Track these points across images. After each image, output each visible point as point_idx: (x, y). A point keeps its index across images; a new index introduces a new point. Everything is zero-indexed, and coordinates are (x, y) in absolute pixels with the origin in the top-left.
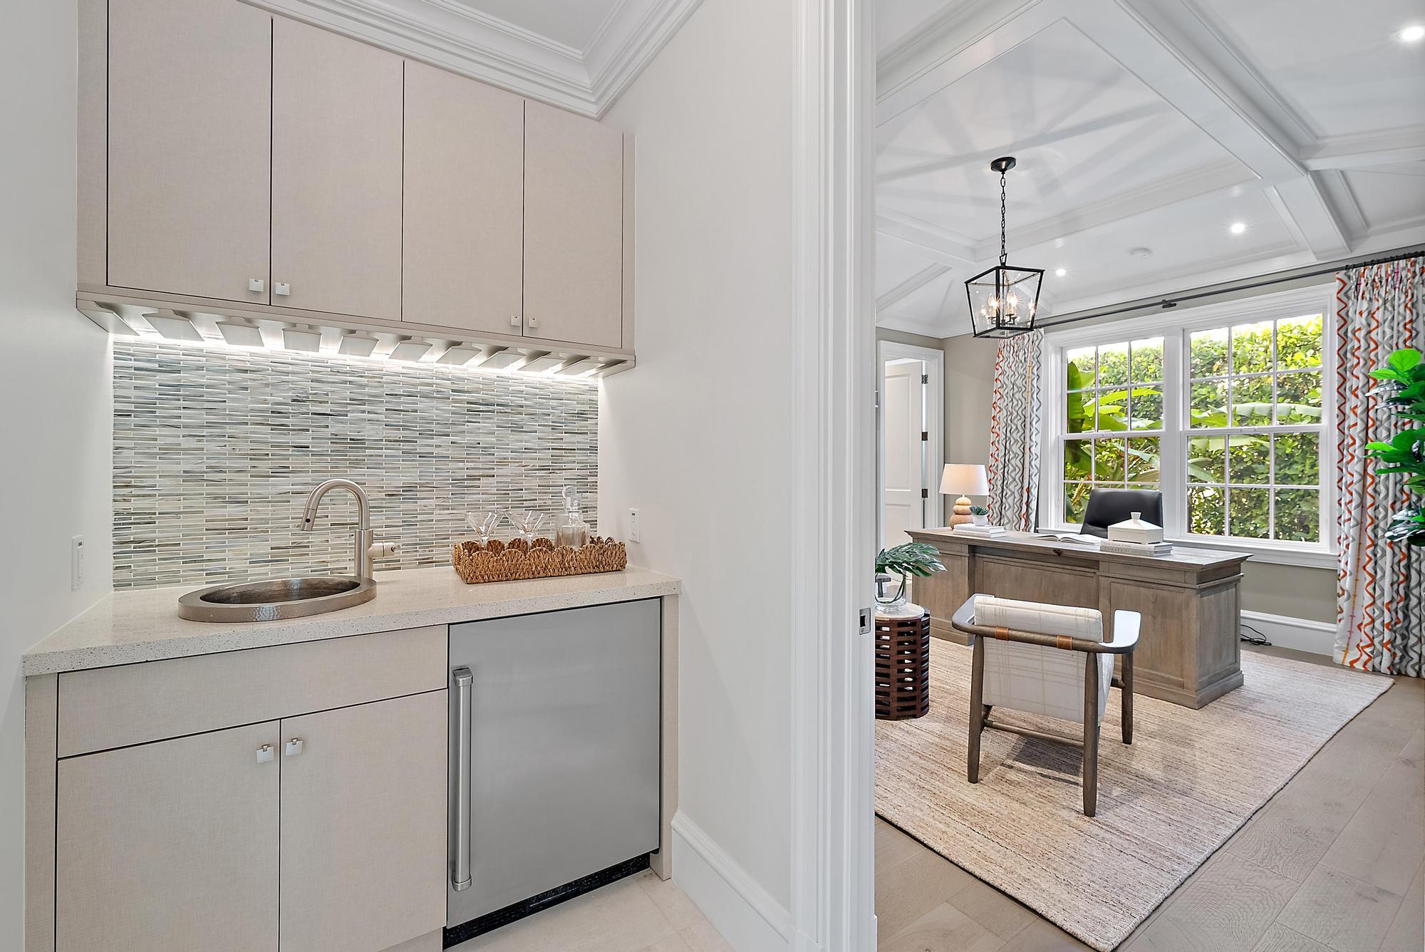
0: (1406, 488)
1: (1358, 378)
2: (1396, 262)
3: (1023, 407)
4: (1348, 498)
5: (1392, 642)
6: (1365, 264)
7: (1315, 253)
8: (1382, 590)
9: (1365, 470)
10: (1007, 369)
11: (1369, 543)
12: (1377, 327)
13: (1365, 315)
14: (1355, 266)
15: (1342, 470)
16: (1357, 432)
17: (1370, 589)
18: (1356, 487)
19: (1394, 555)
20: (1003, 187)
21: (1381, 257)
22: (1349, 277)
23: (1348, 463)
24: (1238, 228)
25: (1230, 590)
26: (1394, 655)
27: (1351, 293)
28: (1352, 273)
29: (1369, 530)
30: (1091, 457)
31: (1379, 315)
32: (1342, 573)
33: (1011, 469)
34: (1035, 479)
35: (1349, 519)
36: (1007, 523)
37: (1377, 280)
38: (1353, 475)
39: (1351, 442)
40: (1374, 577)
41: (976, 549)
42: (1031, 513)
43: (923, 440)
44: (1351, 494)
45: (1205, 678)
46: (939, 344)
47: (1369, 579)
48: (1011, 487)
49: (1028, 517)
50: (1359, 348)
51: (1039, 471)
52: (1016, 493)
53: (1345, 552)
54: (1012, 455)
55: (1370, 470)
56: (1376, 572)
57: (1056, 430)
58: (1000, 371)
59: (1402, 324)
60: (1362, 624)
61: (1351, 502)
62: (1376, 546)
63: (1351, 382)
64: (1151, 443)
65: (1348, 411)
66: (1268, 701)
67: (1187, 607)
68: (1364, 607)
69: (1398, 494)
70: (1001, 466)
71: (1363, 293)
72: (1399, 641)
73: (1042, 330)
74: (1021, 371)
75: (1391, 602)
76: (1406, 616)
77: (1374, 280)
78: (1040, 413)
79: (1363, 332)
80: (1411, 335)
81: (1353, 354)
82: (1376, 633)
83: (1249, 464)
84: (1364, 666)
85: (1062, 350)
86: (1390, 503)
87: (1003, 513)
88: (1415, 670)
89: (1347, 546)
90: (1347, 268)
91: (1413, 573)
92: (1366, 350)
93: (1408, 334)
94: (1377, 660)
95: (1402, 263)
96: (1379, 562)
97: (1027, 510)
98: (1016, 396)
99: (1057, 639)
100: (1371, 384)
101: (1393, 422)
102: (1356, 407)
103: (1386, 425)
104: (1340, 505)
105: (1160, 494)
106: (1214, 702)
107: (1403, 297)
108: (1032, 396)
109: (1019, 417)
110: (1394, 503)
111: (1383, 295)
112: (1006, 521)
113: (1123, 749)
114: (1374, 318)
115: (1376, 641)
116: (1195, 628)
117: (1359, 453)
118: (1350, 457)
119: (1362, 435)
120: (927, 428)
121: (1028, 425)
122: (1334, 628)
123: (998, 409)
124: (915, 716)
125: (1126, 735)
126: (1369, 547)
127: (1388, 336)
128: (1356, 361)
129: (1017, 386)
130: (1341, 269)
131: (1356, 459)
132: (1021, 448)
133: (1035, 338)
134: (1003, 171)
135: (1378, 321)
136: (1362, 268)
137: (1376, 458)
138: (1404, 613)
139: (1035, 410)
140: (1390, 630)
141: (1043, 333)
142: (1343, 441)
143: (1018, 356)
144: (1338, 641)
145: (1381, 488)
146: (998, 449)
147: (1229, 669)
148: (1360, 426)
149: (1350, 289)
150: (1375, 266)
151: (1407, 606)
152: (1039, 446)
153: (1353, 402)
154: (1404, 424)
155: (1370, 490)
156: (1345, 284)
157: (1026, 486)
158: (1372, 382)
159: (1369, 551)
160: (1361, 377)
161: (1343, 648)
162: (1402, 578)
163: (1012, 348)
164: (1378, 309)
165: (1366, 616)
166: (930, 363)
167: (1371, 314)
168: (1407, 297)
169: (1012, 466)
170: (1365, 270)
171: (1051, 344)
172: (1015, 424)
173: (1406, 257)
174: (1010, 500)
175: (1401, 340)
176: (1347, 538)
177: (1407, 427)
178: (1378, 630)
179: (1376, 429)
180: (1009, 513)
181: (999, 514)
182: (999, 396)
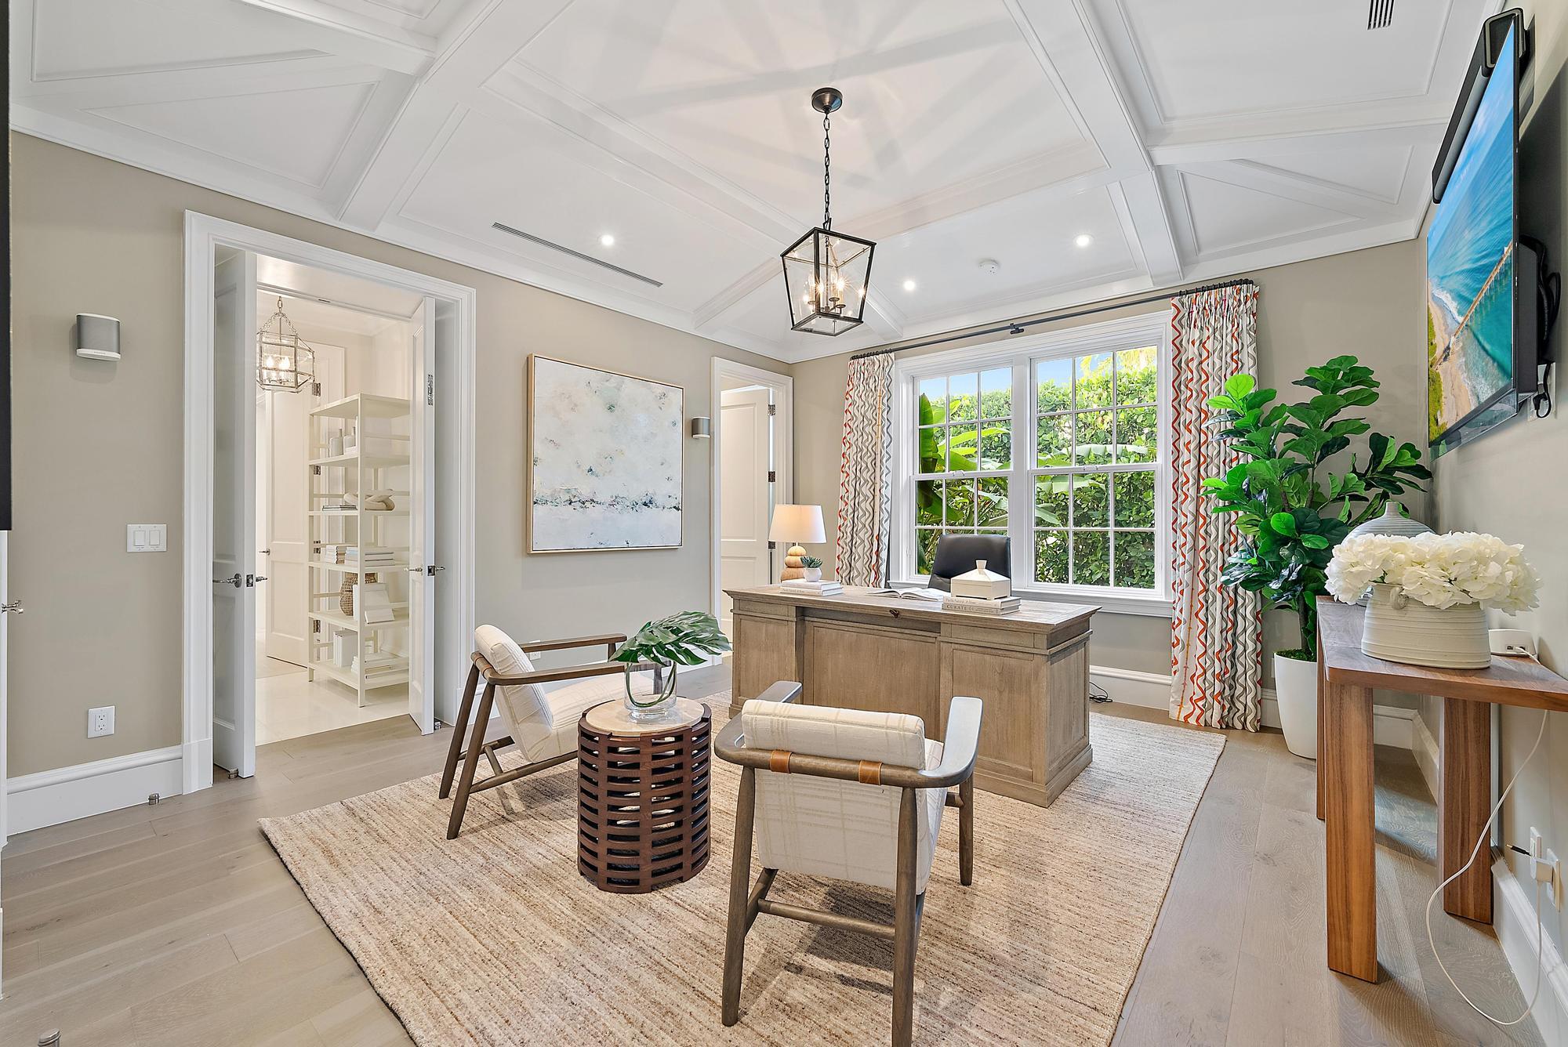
0: (1233, 528)
1: (1191, 412)
2: (1224, 289)
3: (873, 443)
4: (1182, 540)
5: (1221, 693)
6: (1197, 291)
7: (1152, 277)
8: (1213, 639)
9: (1197, 510)
10: (856, 398)
11: (1201, 588)
12: (1208, 357)
13: (1197, 344)
14: (1188, 293)
15: (1176, 511)
16: (1190, 470)
17: (1202, 637)
18: (1190, 529)
19: (1223, 600)
20: (827, 130)
21: (1210, 284)
22: (1183, 304)
23: (1182, 504)
24: (1083, 241)
25: (1080, 651)
26: (1223, 707)
27: (1184, 321)
28: (1185, 299)
29: (1201, 575)
30: (942, 500)
31: (1209, 345)
32: (1177, 622)
33: (861, 513)
34: (886, 525)
35: (1184, 563)
36: (857, 576)
37: (1207, 308)
38: (1186, 516)
39: (1185, 480)
40: (1205, 625)
41: (804, 611)
42: (881, 564)
43: (769, 480)
44: (1185, 536)
45: (1055, 765)
46: (787, 369)
47: (1201, 627)
48: (861, 534)
49: (878, 568)
50: (1192, 379)
51: (890, 516)
52: (866, 541)
53: (1179, 599)
54: (862, 498)
55: (1202, 510)
56: (1207, 620)
57: (907, 471)
58: (850, 401)
59: (1229, 355)
60: (1195, 675)
61: (1185, 544)
62: (1207, 591)
63: (1186, 417)
64: (1000, 485)
65: (1182, 448)
66: (1118, 783)
67: (1037, 679)
68: (1197, 657)
69: (1227, 535)
70: (850, 510)
71: (1195, 322)
72: (1227, 692)
73: (892, 355)
74: (871, 401)
75: (1220, 651)
76: (1233, 665)
77: (1205, 308)
78: (891, 450)
79: (1196, 362)
80: (1237, 366)
81: (1187, 387)
82: (1207, 685)
83: (1085, 511)
84: (1197, 721)
85: (913, 379)
86: (1220, 545)
87: (852, 565)
88: (1241, 722)
89: (1182, 592)
90: (1181, 294)
91: (1239, 618)
92: (1198, 381)
93: (1235, 365)
94: (1209, 714)
95: (1229, 290)
96: (1210, 609)
97: (877, 560)
98: (866, 430)
99: (859, 768)
100: (1202, 418)
101: (1222, 459)
102: (1189, 443)
103: (1216, 461)
104: (1175, 548)
105: (1009, 539)
106: (1065, 793)
107: (1230, 326)
108: (882, 430)
109: (869, 454)
110: (1223, 544)
111: (1213, 324)
112: (856, 574)
113: (960, 895)
114: (1205, 348)
115: (1208, 693)
116: (1045, 704)
117: (1192, 492)
118: (1184, 497)
119: (1195, 472)
120: (773, 468)
121: (878, 464)
122: (1170, 680)
123: (848, 445)
124: (681, 880)
125: (965, 874)
126: (1201, 592)
127: (1217, 367)
128: (1189, 393)
129: (867, 418)
130: (1175, 295)
131: (1189, 499)
132: (872, 490)
133: (886, 364)
134: (827, 110)
135: (1208, 352)
136: (1194, 294)
137: (1207, 496)
138: (1231, 662)
139: (885, 445)
140: (1220, 681)
141: (893, 358)
142: (1178, 479)
143: (868, 384)
144: (1173, 694)
145: (1212, 529)
146: (848, 491)
147: (1077, 747)
148: (1193, 464)
149: (1183, 317)
150: (1206, 293)
151: (1233, 655)
152: (889, 487)
153: (1186, 437)
154: (1231, 461)
155: (1202, 531)
156: (1179, 311)
157: (875, 535)
158: (1203, 416)
159: (1201, 597)
160: (1194, 410)
161: (1178, 701)
162: (1230, 625)
163: (862, 374)
164: (1208, 338)
165: (1199, 667)
166: (778, 392)
167: (1202, 344)
168: (1233, 326)
169: (862, 510)
170: (1196, 296)
171: (902, 372)
172: (865, 462)
173: (1231, 284)
174: (860, 550)
175: (1229, 371)
176: (1181, 583)
177: (1234, 464)
178: (1209, 682)
179: (1207, 467)
180: (859, 565)
181: (848, 565)
182: (848, 430)
